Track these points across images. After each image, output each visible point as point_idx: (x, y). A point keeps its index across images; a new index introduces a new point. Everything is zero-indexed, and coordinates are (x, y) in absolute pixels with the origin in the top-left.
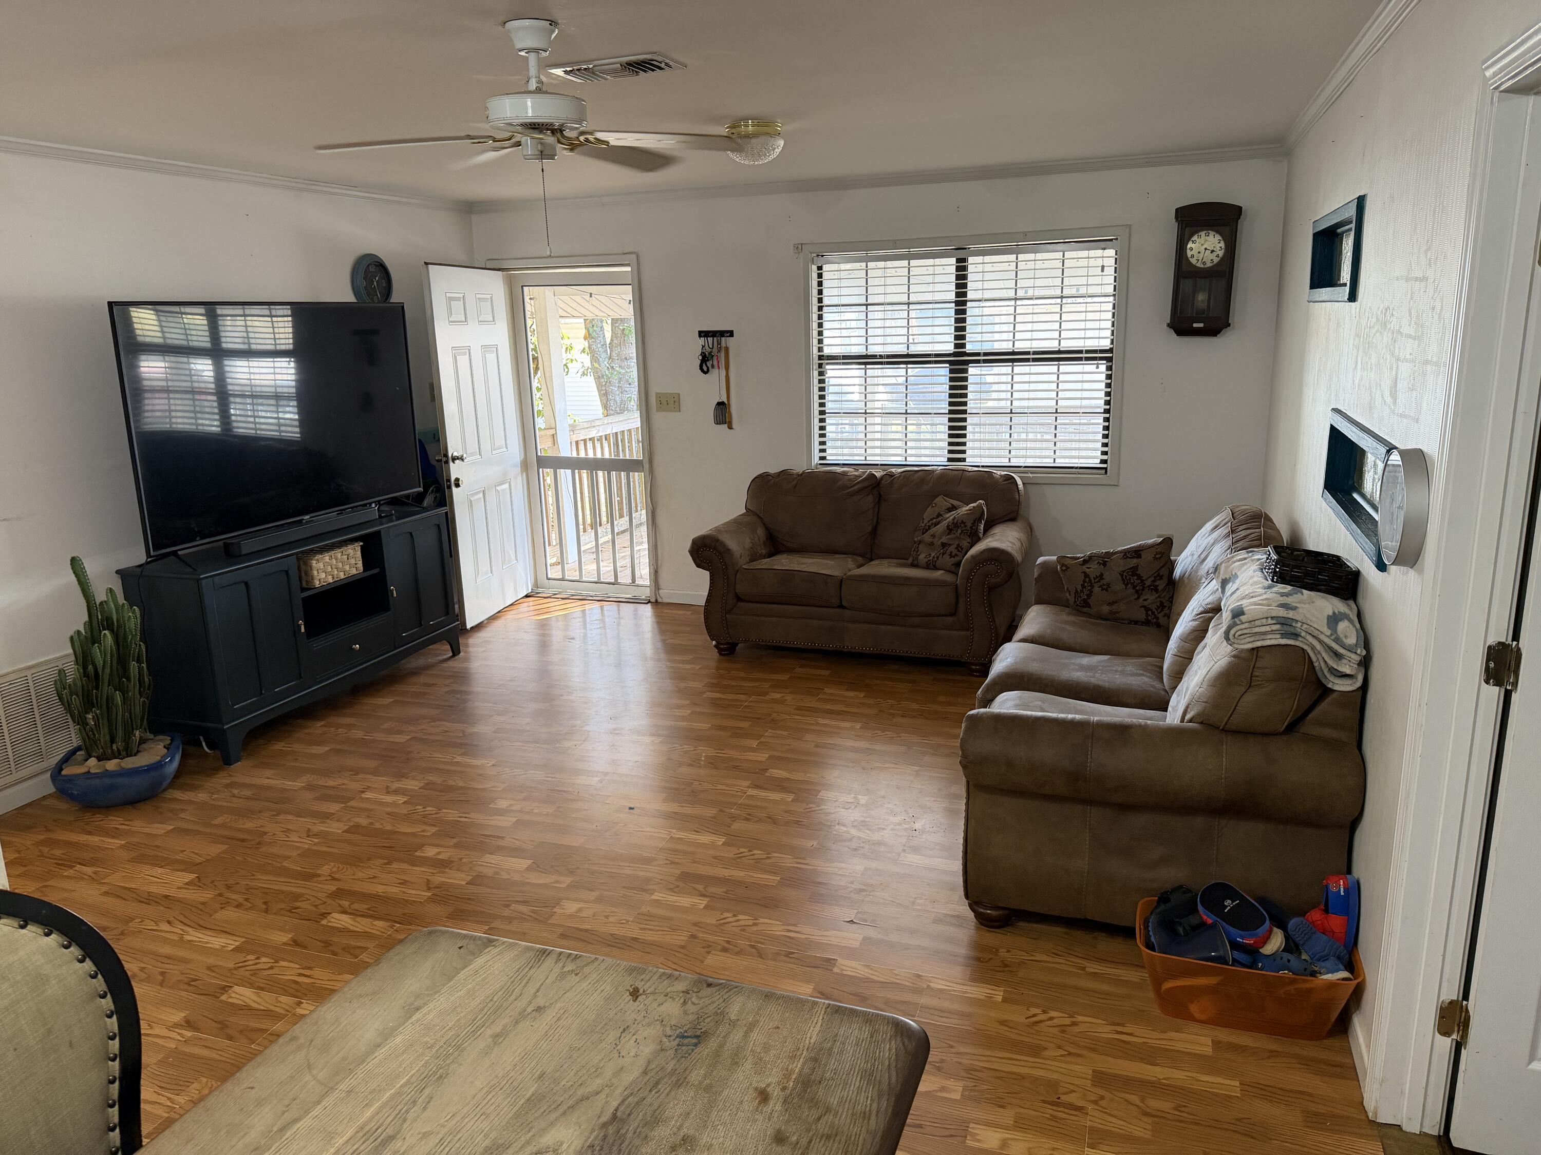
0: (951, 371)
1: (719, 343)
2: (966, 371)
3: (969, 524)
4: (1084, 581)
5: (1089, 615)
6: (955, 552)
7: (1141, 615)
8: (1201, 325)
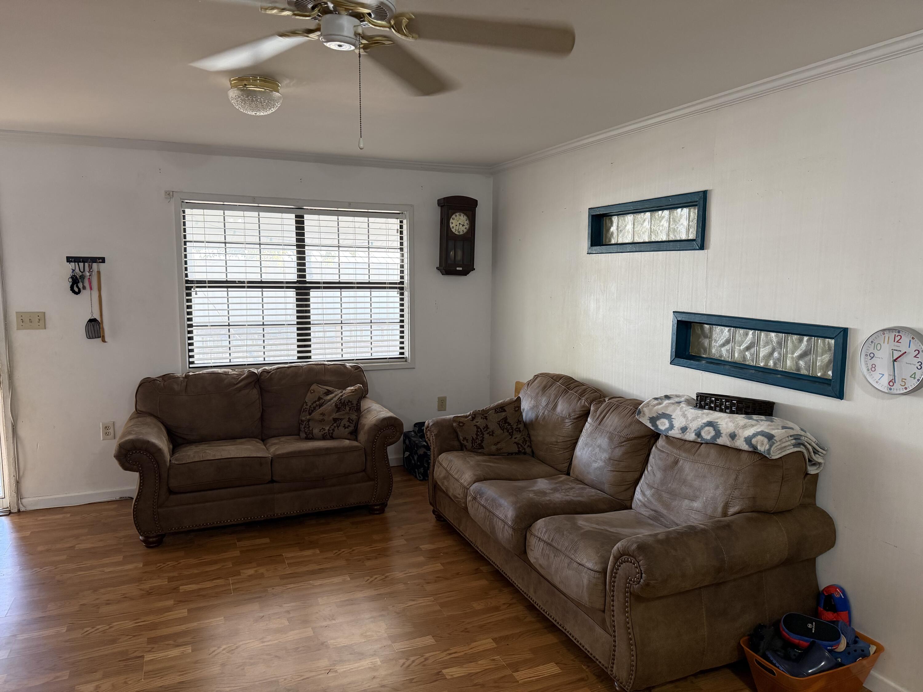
0: (297, 294)
1: (90, 267)
2: (308, 294)
3: (355, 402)
4: (477, 431)
5: (484, 454)
6: (347, 424)
7: (515, 449)
8: (461, 269)
